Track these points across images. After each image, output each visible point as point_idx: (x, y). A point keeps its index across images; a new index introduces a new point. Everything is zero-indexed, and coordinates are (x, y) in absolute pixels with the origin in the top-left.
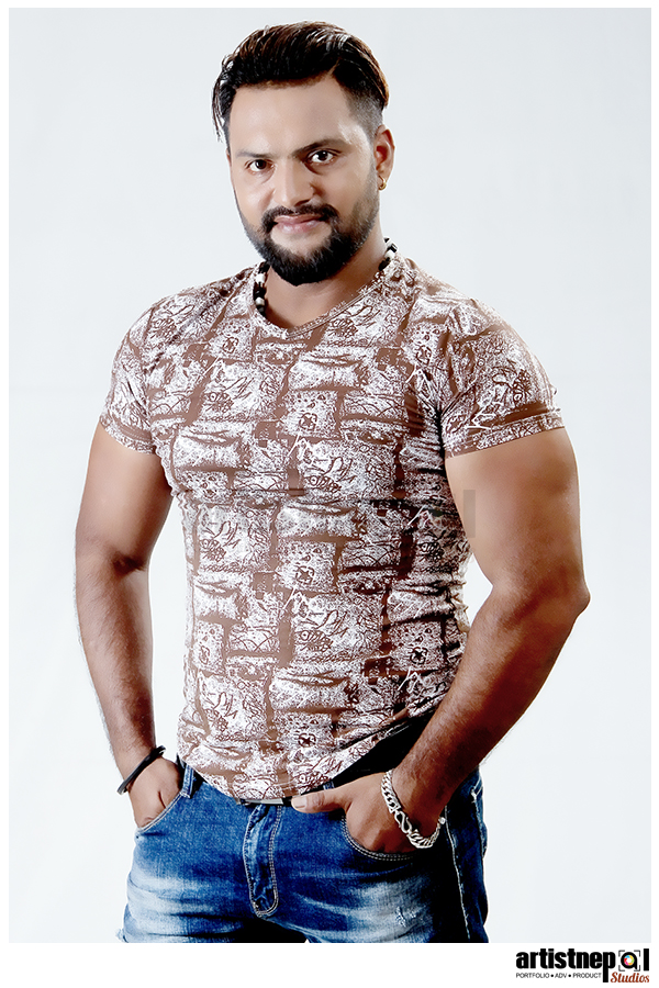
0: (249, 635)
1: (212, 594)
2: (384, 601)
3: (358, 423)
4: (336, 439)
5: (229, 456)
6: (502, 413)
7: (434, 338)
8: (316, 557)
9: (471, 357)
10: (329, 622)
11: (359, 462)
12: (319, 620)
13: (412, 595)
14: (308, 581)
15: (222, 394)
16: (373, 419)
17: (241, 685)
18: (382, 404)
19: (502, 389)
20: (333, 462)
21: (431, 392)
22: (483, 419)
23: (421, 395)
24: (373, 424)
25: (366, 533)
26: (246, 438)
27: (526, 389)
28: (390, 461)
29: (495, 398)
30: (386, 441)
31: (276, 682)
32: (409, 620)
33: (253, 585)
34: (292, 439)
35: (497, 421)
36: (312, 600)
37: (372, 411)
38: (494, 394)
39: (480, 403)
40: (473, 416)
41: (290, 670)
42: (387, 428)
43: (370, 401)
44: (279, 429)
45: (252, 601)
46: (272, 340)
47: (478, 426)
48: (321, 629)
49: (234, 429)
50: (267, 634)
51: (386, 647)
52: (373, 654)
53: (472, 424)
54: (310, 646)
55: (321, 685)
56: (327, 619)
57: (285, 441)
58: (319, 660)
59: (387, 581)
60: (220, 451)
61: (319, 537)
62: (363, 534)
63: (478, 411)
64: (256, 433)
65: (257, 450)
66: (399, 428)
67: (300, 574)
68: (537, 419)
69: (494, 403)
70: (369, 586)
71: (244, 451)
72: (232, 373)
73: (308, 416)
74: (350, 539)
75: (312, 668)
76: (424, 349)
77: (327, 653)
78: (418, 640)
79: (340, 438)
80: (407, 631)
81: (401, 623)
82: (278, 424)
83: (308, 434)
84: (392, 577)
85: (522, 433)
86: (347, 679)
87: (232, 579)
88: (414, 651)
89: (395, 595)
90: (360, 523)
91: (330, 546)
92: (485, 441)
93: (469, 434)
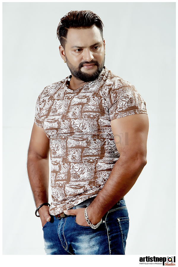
0: (61, 175)
1: (54, 164)
2: (95, 165)
3: (87, 113)
4: (81, 118)
5: (55, 125)
6: (124, 109)
7: (108, 90)
8: (76, 153)
9: (116, 94)
10: (80, 171)
11: (87, 124)
12: (77, 170)
13: (104, 164)
14: (75, 159)
15: (55, 109)
16: (91, 112)
17: (59, 189)
18: (93, 107)
19: (124, 102)
20: (80, 124)
21: (106, 104)
22: (119, 111)
23: (103, 104)
24: (91, 113)
25: (90, 146)
26: (60, 120)
27: (132, 102)
28: (96, 123)
29: (122, 105)
30: (94, 118)
31: (66, 188)
32: (102, 170)
33: (63, 161)
34: (70, 119)
35: (122, 111)
36: (75, 165)
37: (90, 110)
38: (122, 104)
39: (118, 106)
40: (116, 110)
41: (69, 184)
42: (94, 114)
43: (90, 107)
44: (67, 117)
45: (62, 166)
46: (69, 93)
47: (117, 112)
48: (77, 173)
49: (57, 117)
50: (65, 175)
51: (95, 178)
52: (92, 179)
53: (115, 112)
54: (74, 177)
55: (77, 188)
56: (79, 170)
57: (69, 120)
58: (77, 181)
59: (96, 159)
60: (54, 124)
61: (77, 147)
62: (89, 146)
63: (117, 108)
64: (62, 118)
65: (62, 123)
66: (98, 114)
67: (73, 158)
68: (134, 111)
69: (122, 106)
70: (91, 161)
71: (59, 123)
72: (58, 102)
73: (74, 113)
74: (85, 148)
75: (75, 183)
76: (105, 92)
77: (79, 179)
78: (105, 176)
79: (82, 118)
80: (102, 173)
81: (100, 171)
82: (67, 115)
83: (74, 117)
84: (98, 158)
85: (129, 115)
86: (84, 187)
87: (58, 160)
88: (103, 179)
89: (99, 164)
90: (88, 143)
91: (80, 149)
92: (119, 116)
93: (115, 114)
